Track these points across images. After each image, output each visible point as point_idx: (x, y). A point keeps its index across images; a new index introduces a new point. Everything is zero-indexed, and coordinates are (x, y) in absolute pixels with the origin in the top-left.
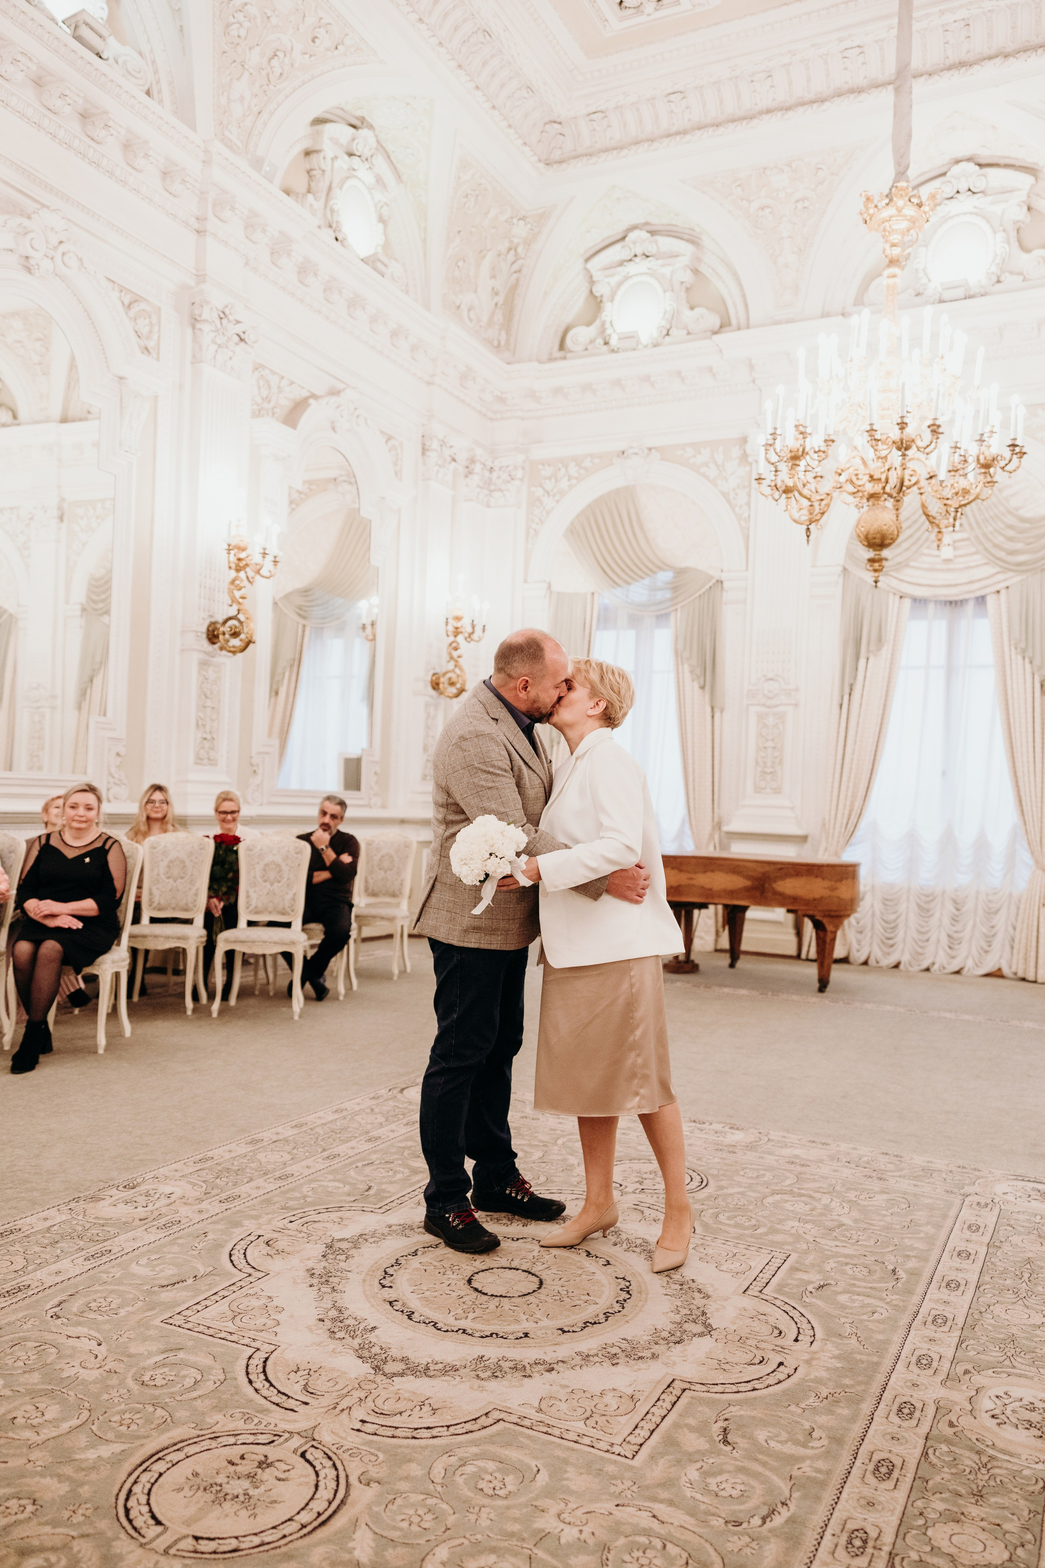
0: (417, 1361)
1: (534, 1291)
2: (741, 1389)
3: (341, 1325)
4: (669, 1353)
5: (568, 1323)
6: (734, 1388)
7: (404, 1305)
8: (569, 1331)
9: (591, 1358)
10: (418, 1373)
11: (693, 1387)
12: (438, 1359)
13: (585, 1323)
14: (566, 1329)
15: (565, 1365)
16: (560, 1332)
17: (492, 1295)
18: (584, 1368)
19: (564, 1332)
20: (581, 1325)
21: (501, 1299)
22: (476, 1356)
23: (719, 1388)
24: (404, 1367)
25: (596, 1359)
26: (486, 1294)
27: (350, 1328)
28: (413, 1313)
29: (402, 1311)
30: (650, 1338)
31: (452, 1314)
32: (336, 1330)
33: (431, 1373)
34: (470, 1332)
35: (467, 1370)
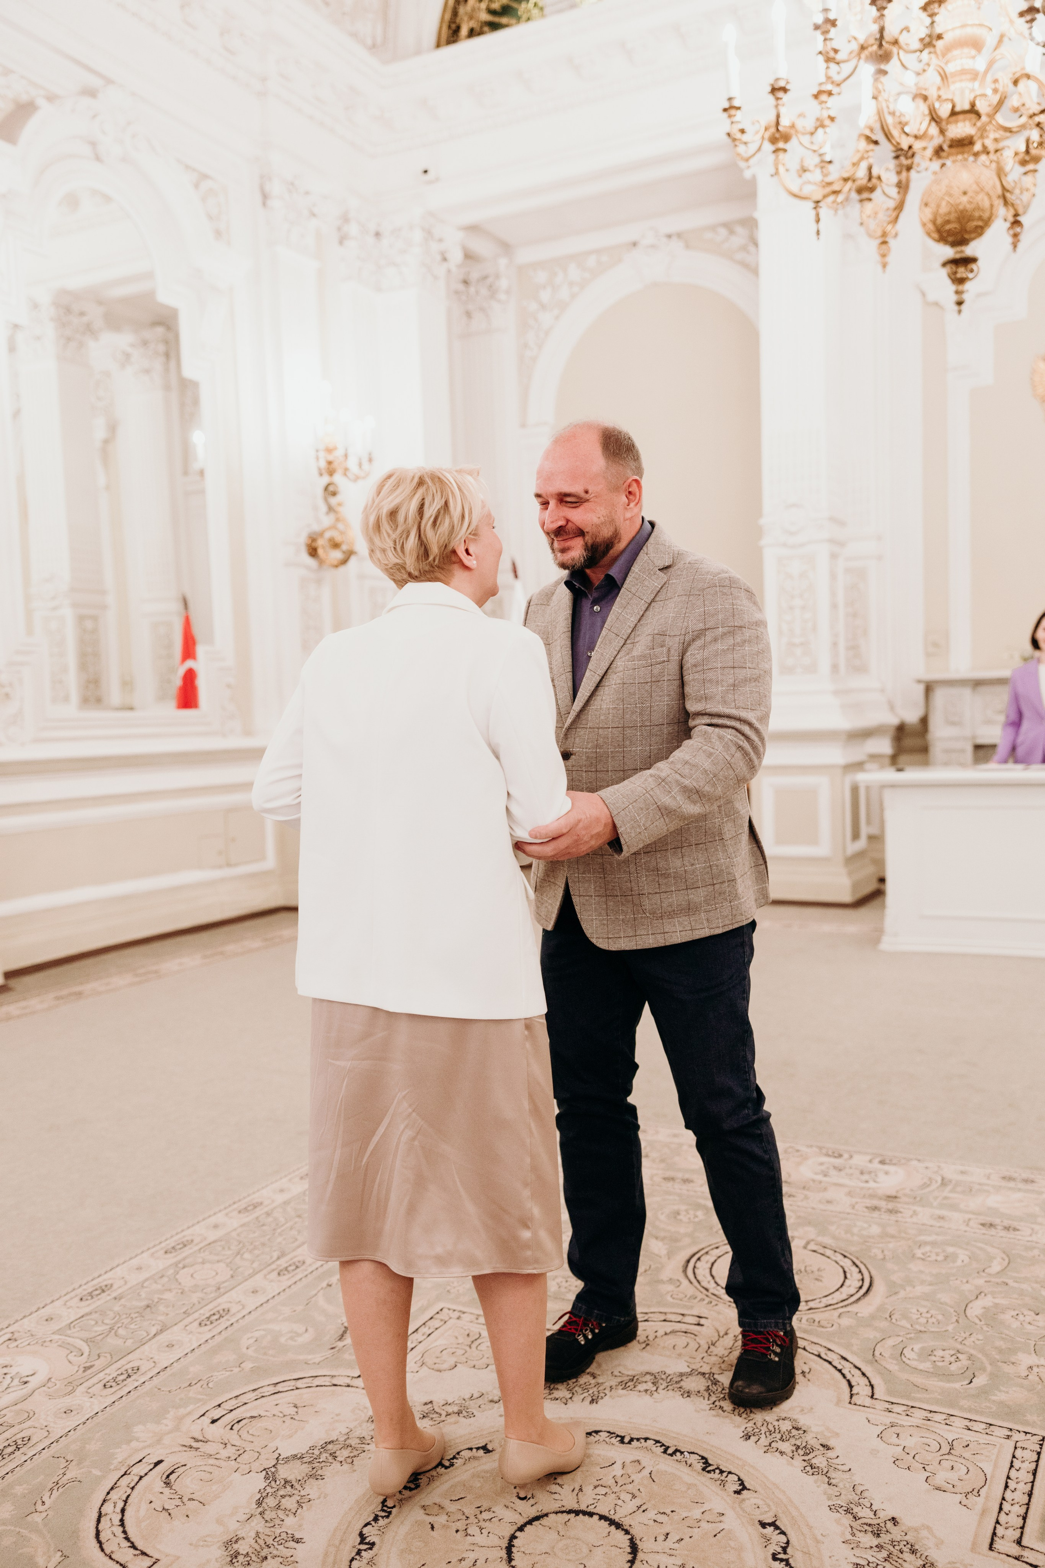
0: (671, 1392)
1: (521, 1529)
2: (293, 1383)
3: (793, 1441)
4: (351, 1426)
5: (474, 1463)
6: (299, 1384)
7: (723, 1483)
8: (478, 1449)
9: (456, 1409)
10: (664, 1377)
11: (348, 1381)
12: (647, 1398)
13: (452, 1465)
14: (481, 1452)
15: (490, 1398)
16: (490, 1447)
17: (591, 1514)
18: (467, 1396)
19: (485, 1448)
20: (458, 1462)
21: (576, 1507)
22: (601, 1402)
23: (317, 1381)
24: (682, 1383)
25: (450, 1409)
26: (602, 1517)
27: (779, 1436)
28: (704, 1469)
29: (722, 1472)
30: (367, 1447)
31: (646, 1472)
32: (794, 1432)
33: (648, 1377)
34: (614, 1440)
35: (607, 1385)
